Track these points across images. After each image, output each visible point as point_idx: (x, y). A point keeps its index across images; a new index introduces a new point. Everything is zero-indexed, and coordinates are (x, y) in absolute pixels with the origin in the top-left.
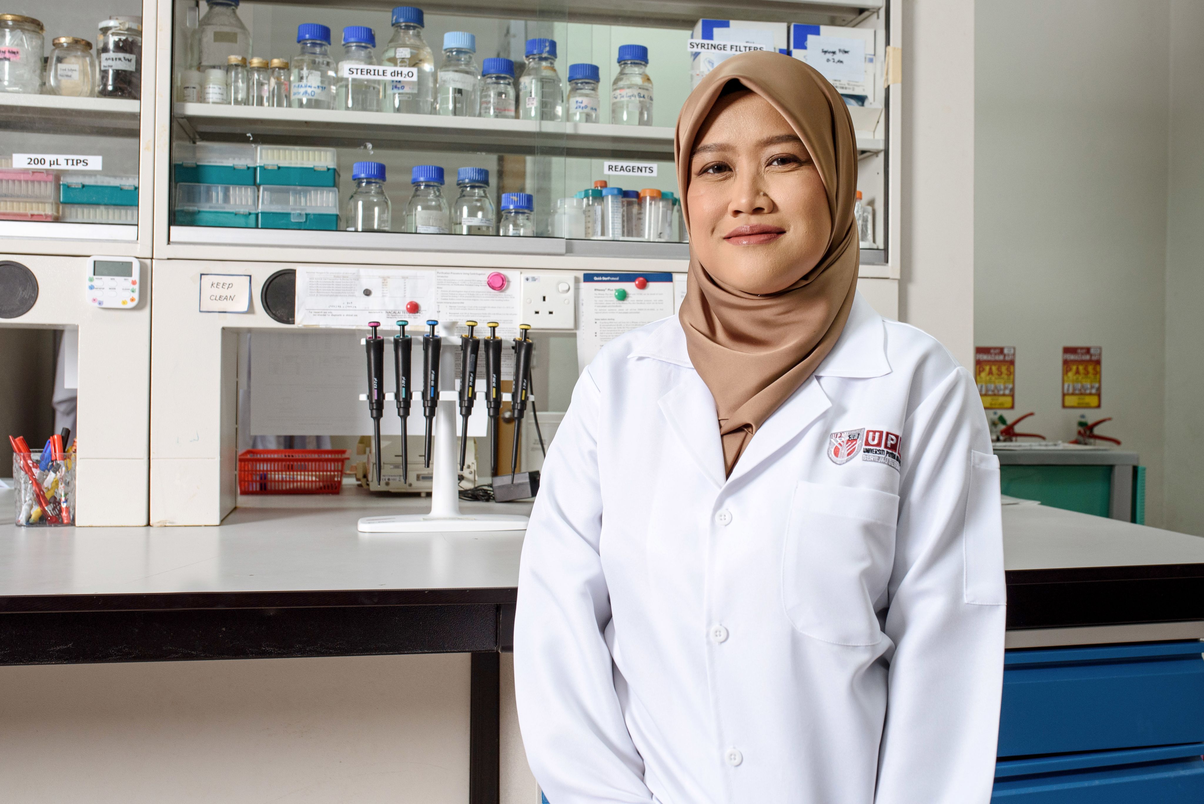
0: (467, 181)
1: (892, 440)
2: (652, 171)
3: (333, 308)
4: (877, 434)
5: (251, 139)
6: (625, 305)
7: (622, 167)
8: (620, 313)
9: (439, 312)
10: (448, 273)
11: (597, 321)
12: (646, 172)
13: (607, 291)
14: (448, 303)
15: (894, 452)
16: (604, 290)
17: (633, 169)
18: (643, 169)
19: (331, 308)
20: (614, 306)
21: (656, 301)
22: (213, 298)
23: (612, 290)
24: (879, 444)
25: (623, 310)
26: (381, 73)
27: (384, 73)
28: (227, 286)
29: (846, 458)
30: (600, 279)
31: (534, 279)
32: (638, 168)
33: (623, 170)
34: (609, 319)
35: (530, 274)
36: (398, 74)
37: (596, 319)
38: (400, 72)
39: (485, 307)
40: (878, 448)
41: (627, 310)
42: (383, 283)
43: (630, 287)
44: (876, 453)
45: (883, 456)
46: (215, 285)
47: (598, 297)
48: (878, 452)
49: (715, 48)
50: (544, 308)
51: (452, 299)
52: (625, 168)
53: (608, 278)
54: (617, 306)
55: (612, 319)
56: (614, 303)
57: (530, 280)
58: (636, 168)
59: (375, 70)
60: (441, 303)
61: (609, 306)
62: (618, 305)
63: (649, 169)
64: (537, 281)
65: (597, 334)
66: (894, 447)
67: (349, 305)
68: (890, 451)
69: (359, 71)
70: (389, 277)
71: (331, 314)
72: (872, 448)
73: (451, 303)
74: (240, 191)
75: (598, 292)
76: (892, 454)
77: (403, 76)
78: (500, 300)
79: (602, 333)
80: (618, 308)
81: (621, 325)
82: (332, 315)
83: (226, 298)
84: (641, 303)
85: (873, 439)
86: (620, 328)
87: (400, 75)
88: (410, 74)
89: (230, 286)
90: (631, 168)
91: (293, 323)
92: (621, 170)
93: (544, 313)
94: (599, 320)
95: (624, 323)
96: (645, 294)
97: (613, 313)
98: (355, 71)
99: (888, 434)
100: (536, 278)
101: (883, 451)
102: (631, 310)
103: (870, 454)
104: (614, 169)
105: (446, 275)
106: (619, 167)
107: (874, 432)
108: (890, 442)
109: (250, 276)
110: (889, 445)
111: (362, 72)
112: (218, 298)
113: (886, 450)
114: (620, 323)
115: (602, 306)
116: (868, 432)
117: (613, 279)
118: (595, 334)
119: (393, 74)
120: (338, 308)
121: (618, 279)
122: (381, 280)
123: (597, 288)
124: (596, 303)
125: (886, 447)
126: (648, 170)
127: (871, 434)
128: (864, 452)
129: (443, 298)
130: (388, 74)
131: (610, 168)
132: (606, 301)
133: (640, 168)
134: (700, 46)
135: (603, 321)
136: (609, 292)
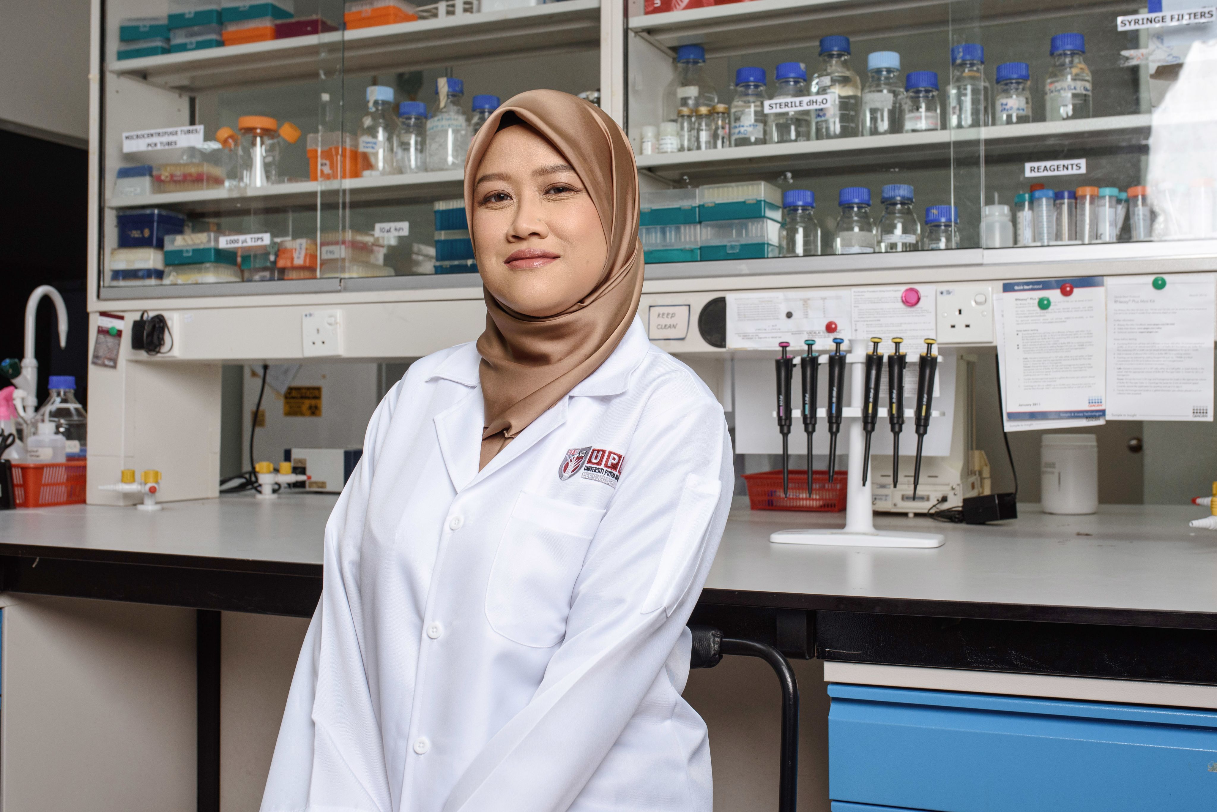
0: (898, 198)
1: (614, 459)
2: (1080, 168)
3: (760, 331)
4: (601, 453)
5: (688, 181)
6: (1048, 314)
7: (1045, 167)
8: (1044, 323)
9: (856, 330)
10: (865, 292)
11: (1020, 333)
12: (1072, 169)
13: (1029, 301)
14: (865, 321)
15: (613, 471)
16: (1026, 300)
17: (1058, 168)
18: (1070, 167)
19: (757, 331)
20: (1037, 316)
21: (1085, 308)
22: (659, 327)
23: (1035, 299)
24: (599, 463)
25: (1047, 319)
26: (798, 104)
27: (800, 103)
28: (670, 316)
29: (570, 474)
30: (1021, 288)
31: (949, 293)
32: (1064, 166)
33: (1047, 170)
34: (1032, 330)
35: (944, 287)
36: (813, 102)
37: (1017, 331)
38: (815, 101)
39: (901, 324)
40: (598, 467)
41: (1053, 319)
42: (804, 305)
43: (1054, 295)
44: (595, 471)
45: (601, 474)
46: (661, 316)
47: (1020, 307)
48: (597, 471)
49: (1151, 22)
50: (960, 321)
51: (869, 317)
52: (1048, 168)
53: (1031, 287)
54: (1040, 316)
55: (1035, 330)
56: (1037, 313)
57: (945, 293)
58: (1062, 167)
59: (792, 102)
60: (859, 321)
61: (1032, 317)
62: (1042, 314)
63: (1077, 165)
64: (951, 294)
65: (1020, 347)
66: (614, 466)
67: (774, 328)
68: (610, 470)
69: (778, 106)
70: (809, 299)
71: (757, 337)
72: (592, 466)
73: (867, 321)
74: (690, 228)
75: (1018, 302)
76: (611, 472)
77: (818, 103)
78: (916, 316)
79: (1025, 345)
80: (1041, 318)
81: (1045, 336)
82: (759, 338)
83: (670, 327)
84: (1068, 311)
85: (596, 458)
86: (1045, 339)
87: (815, 104)
88: (824, 101)
89: (673, 315)
90: (1056, 168)
91: (724, 346)
92: (1044, 170)
93: (960, 326)
94: (1020, 331)
95: (1049, 333)
96: (1072, 302)
97: (1036, 323)
98: (774, 106)
99: (610, 453)
100: (951, 290)
101: (602, 469)
102: (1057, 319)
103: (589, 472)
104: (1036, 170)
105: (863, 294)
106: (1042, 168)
107: (598, 451)
108: (611, 461)
109: (689, 306)
110: (609, 464)
111: (780, 105)
112: (663, 327)
113: (605, 469)
114: (1044, 333)
115: (1024, 317)
116: (594, 450)
117: (1036, 287)
118: (1017, 347)
119: (809, 104)
120: (764, 331)
121: (1041, 286)
122: (801, 303)
123: (1017, 297)
124: (1018, 314)
125: (606, 466)
126: (1074, 167)
127: (596, 452)
128: (585, 470)
129: (861, 316)
130: (804, 104)
131: (1032, 169)
132: (1029, 311)
133: (1066, 165)
134: (1133, 23)
135: (1026, 332)
136: (1032, 301)
